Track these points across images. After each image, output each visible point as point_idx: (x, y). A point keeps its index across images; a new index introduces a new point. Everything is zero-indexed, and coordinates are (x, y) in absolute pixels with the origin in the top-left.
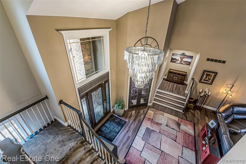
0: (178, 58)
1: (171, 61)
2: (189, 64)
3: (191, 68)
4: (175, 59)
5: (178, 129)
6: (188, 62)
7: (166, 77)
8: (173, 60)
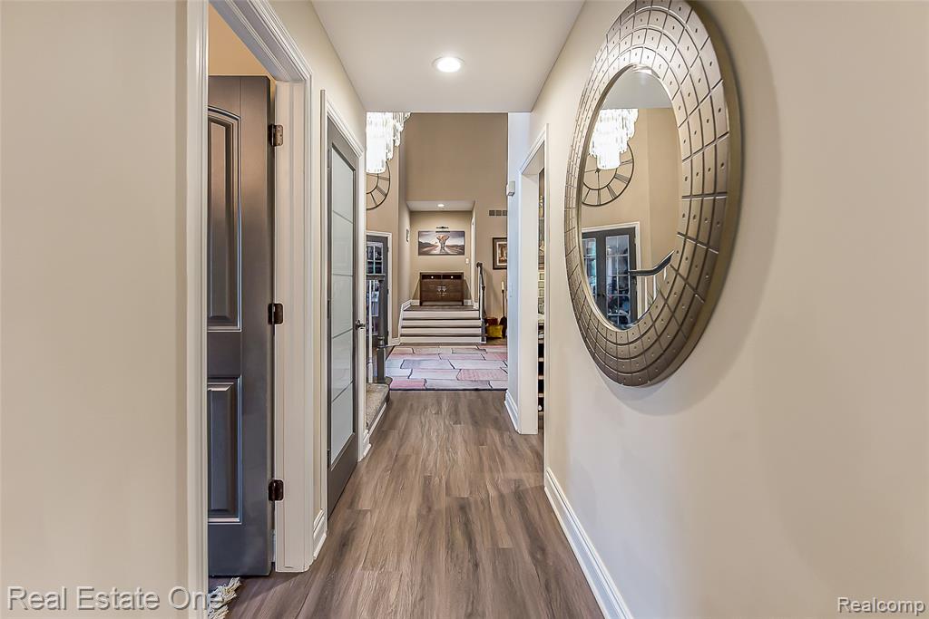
0: (433, 240)
1: (420, 253)
2: (461, 250)
3: (467, 259)
4: (428, 245)
6: (457, 246)
7: (417, 302)
8: (423, 249)
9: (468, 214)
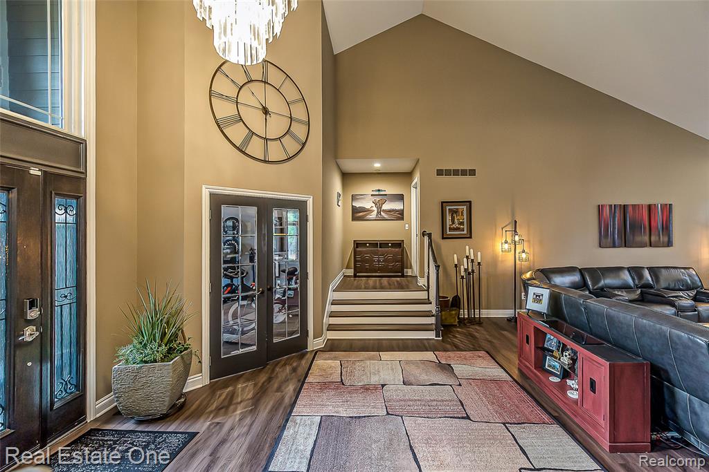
0: (367, 204)
1: (354, 219)
2: (400, 215)
3: (407, 225)
4: (363, 210)
5: (451, 381)
6: (396, 211)
7: (351, 272)
8: (358, 214)
9: (408, 175)
